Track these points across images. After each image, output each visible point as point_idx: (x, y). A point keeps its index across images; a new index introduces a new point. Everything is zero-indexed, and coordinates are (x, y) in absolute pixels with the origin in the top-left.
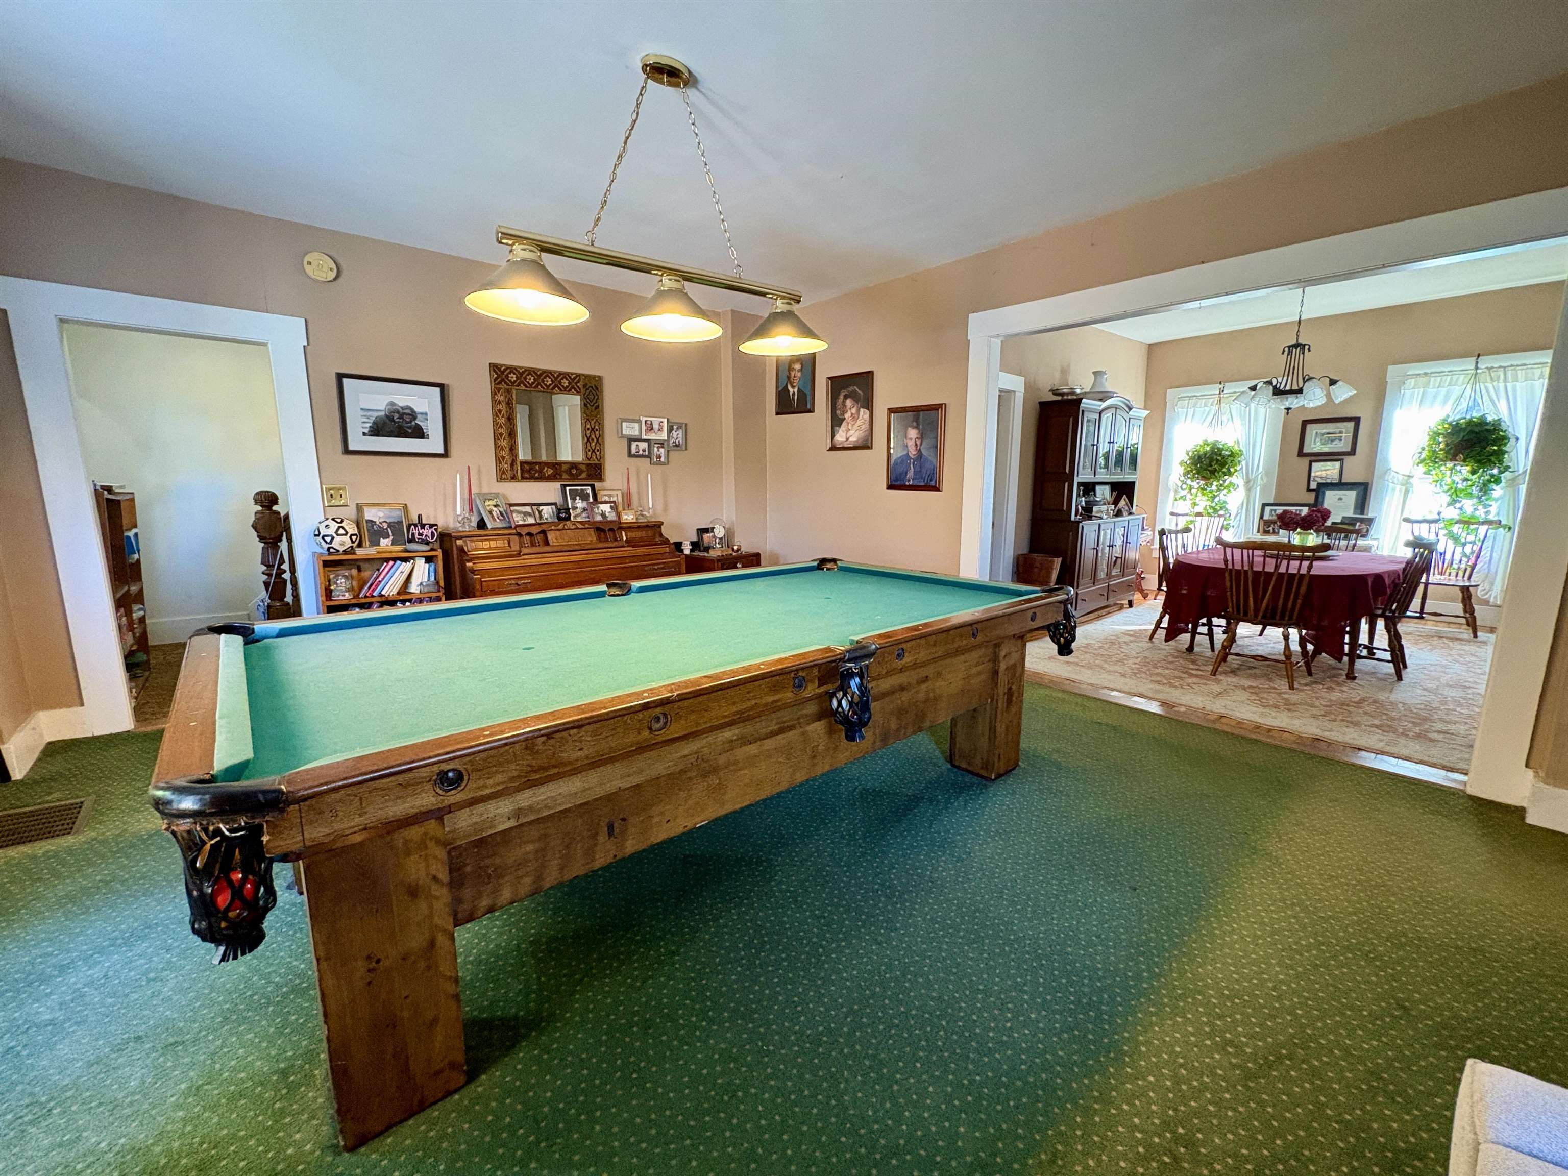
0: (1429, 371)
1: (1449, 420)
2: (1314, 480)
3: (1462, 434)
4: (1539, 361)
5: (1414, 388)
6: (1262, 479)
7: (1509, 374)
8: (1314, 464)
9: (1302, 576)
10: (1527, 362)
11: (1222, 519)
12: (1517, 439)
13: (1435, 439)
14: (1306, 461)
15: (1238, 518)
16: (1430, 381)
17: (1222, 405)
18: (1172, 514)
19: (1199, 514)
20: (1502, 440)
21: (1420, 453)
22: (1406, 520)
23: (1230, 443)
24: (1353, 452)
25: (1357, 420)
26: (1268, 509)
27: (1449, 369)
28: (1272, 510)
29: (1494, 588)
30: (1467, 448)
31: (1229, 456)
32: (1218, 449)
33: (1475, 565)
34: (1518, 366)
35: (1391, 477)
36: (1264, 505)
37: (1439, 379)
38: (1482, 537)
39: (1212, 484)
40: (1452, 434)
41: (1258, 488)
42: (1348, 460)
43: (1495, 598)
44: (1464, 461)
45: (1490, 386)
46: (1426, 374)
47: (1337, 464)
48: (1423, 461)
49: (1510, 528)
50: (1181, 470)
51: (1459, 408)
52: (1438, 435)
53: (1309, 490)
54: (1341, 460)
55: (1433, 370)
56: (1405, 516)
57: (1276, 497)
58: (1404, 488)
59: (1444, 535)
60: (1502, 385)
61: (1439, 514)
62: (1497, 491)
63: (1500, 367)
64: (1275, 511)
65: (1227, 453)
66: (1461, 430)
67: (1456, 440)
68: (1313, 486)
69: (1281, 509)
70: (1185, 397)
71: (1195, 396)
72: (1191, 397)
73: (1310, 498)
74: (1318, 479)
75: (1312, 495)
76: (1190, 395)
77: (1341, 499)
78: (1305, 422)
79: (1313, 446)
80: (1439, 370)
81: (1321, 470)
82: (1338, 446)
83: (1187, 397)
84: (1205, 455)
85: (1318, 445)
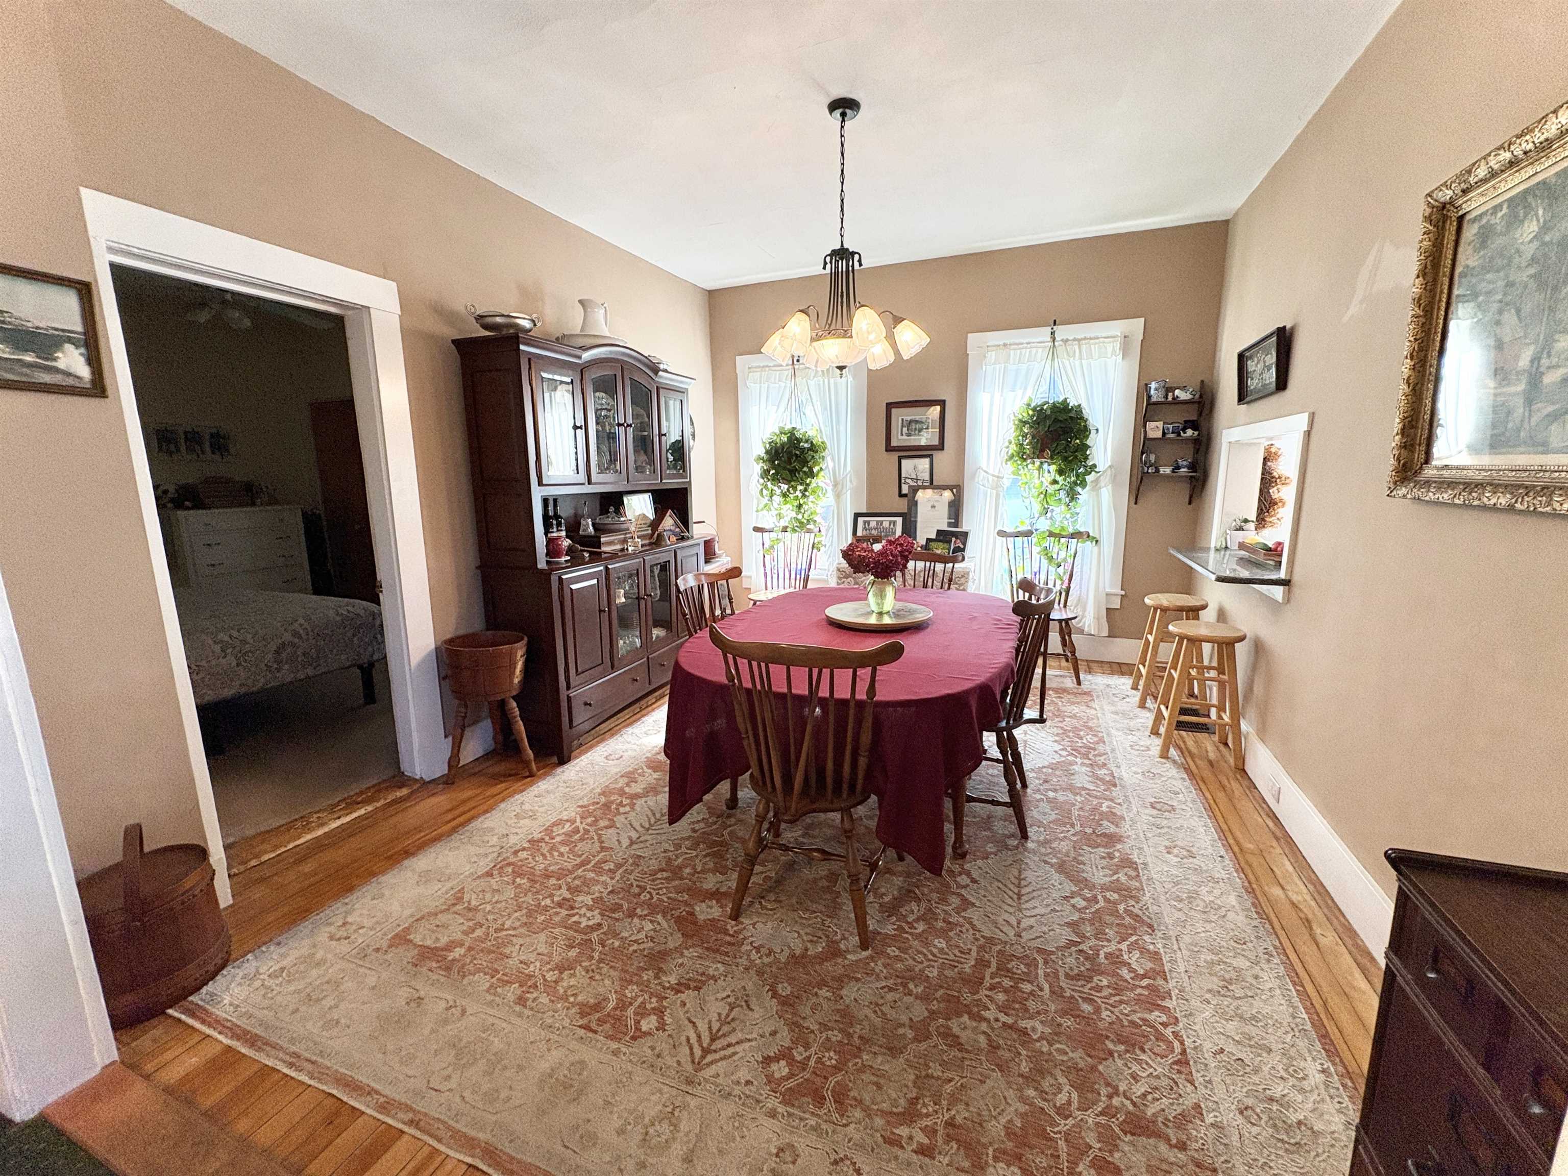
0: (1008, 342)
1: (1033, 405)
2: (905, 483)
3: (1048, 423)
4: (1109, 334)
5: (994, 364)
6: (851, 481)
7: (1084, 347)
8: (904, 462)
9: (860, 704)
10: (1099, 335)
11: (813, 535)
12: (1097, 430)
13: (1021, 430)
14: (895, 456)
15: (830, 533)
16: (1010, 355)
17: (798, 379)
18: (756, 529)
19: (785, 530)
20: (1084, 431)
21: (1007, 447)
22: (1002, 534)
23: (811, 433)
24: (941, 447)
25: (942, 403)
26: (861, 520)
27: (1027, 340)
28: (865, 522)
29: (1087, 613)
30: (1053, 440)
31: (809, 449)
32: (797, 439)
33: (1069, 588)
34: (1091, 339)
35: (981, 477)
36: (857, 516)
37: (1019, 351)
38: (1072, 552)
39: (795, 489)
40: (1037, 422)
41: (849, 492)
42: (938, 456)
43: (1089, 626)
44: (1052, 458)
45: (1066, 362)
46: (1005, 345)
47: (927, 460)
48: (1012, 457)
49: (1097, 541)
50: (758, 468)
51: (1041, 390)
52: (1025, 423)
53: (901, 495)
54: (930, 456)
55: (1012, 341)
56: (999, 528)
57: (869, 503)
58: (995, 492)
59: (1038, 553)
60: (1077, 363)
61: (1032, 524)
62: (1084, 494)
63: (1075, 340)
64: (869, 522)
65: (806, 445)
66: (1047, 417)
67: (1043, 430)
68: (905, 489)
69: (873, 521)
70: (756, 367)
71: (767, 366)
72: (763, 367)
73: (902, 505)
74: (909, 481)
75: (905, 501)
76: (762, 365)
77: (933, 507)
78: (890, 406)
79: (900, 437)
80: (1017, 341)
81: (911, 471)
82: (926, 438)
83: (759, 367)
84: (783, 448)
85: (905, 437)
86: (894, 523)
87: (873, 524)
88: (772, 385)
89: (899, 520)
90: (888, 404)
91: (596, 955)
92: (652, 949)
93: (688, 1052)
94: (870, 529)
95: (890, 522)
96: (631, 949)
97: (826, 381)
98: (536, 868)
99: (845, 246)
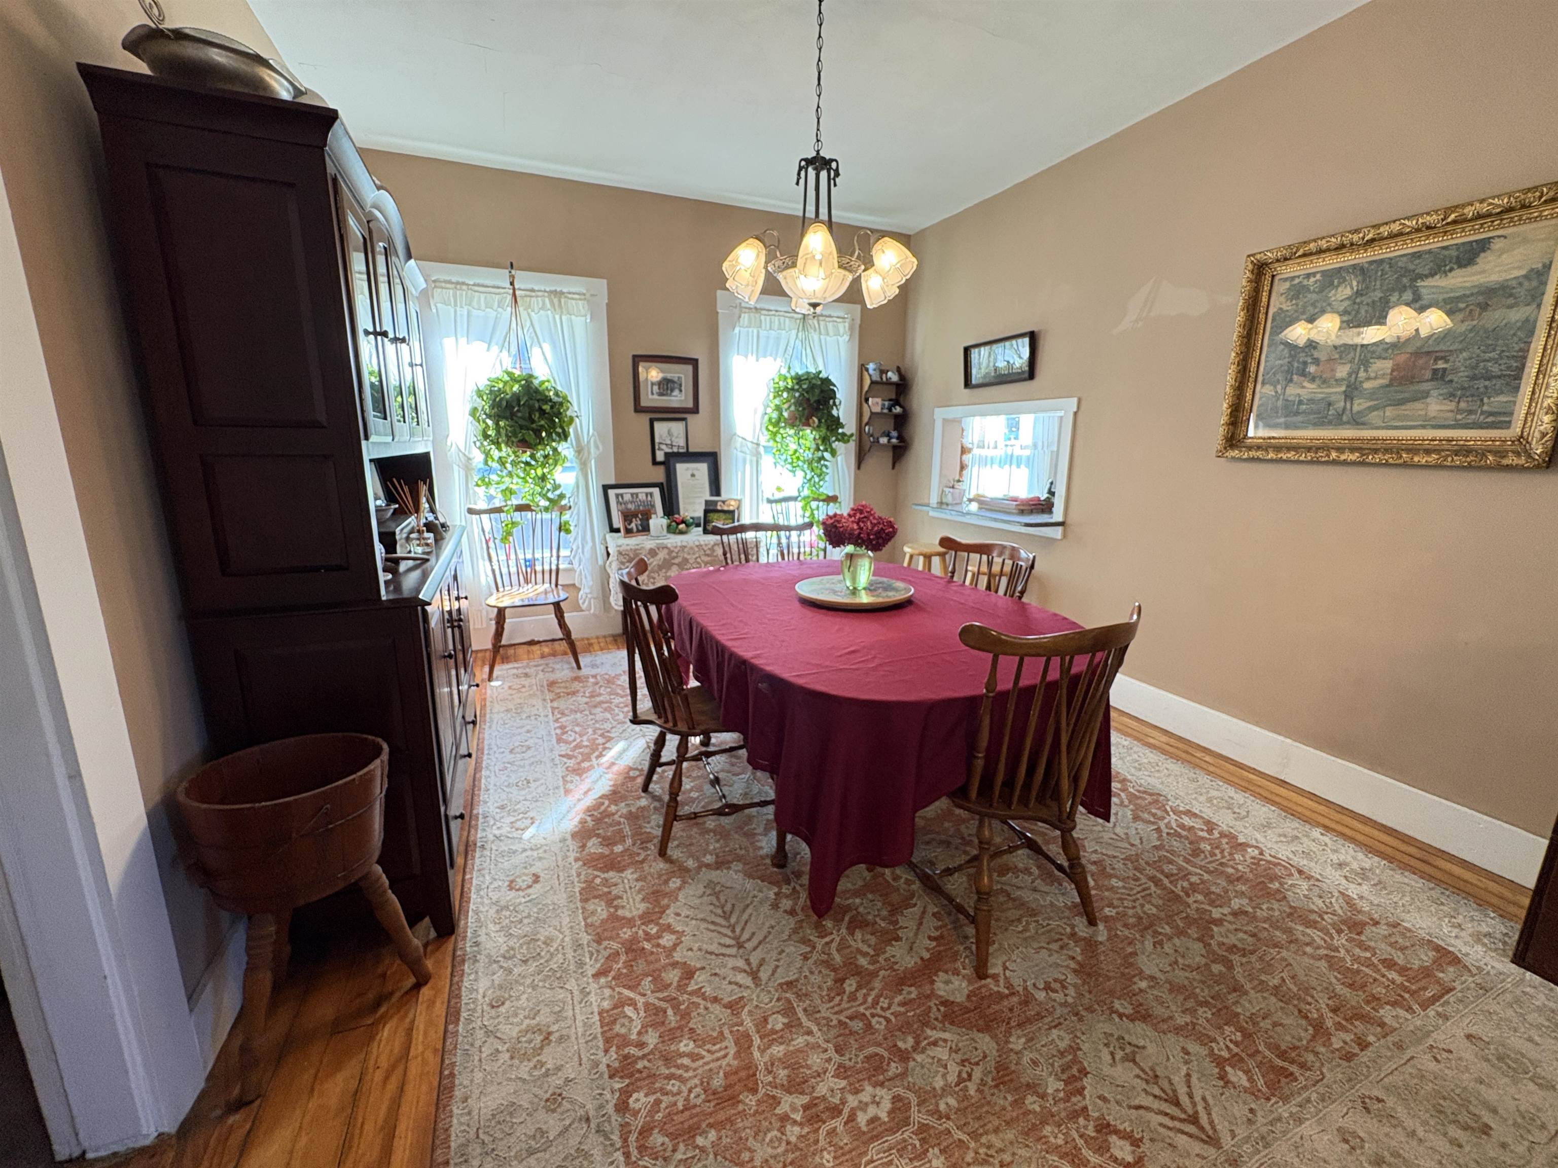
1: (793, 373)
2: (659, 449)
4: (840, 315)
5: (747, 327)
6: (597, 447)
8: (657, 425)
10: (832, 314)
12: (840, 402)
14: (645, 419)
16: (760, 321)
24: (695, 410)
25: (694, 362)
26: (612, 493)
27: (775, 308)
28: (617, 496)
30: (815, 409)
34: (826, 316)
35: (741, 444)
36: (606, 488)
37: (769, 318)
39: (536, 455)
40: (806, 391)
41: (594, 462)
42: (693, 420)
44: (818, 426)
46: (755, 309)
47: (682, 424)
52: (791, 390)
53: (655, 462)
54: (685, 420)
55: (761, 306)
57: (618, 471)
60: (817, 338)
64: (621, 495)
66: (815, 386)
67: (812, 399)
68: (660, 457)
69: (627, 493)
70: (446, 282)
71: (463, 283)
72: (458, 283)
73: (659, 475)
74: (663, 447)
75: (661, 469)
76: (454, 280)
77: (693, 475)
78: (637, 359)
79: (650, 396)
80: (767, 307)
81: (665, 434)
82: (679, 399)
83: (450, 282)
84: (519, 400)
85: (656, 397)
86: (651, 494)
87: (627, 497)
88: (475, 313)
89: (656, 491)
90: (634, 357)
91: (959, 1135)
92: (986, 1073)
93: (1184, 1137)
94: (626, 503)
95: (647, 494)
96: (972, 1092)
97: (557, 317)
98: (693, 1101)
99: (822, 154)
